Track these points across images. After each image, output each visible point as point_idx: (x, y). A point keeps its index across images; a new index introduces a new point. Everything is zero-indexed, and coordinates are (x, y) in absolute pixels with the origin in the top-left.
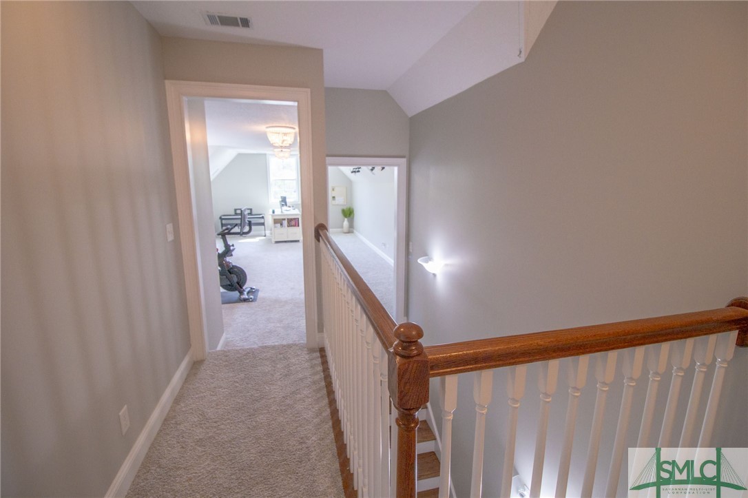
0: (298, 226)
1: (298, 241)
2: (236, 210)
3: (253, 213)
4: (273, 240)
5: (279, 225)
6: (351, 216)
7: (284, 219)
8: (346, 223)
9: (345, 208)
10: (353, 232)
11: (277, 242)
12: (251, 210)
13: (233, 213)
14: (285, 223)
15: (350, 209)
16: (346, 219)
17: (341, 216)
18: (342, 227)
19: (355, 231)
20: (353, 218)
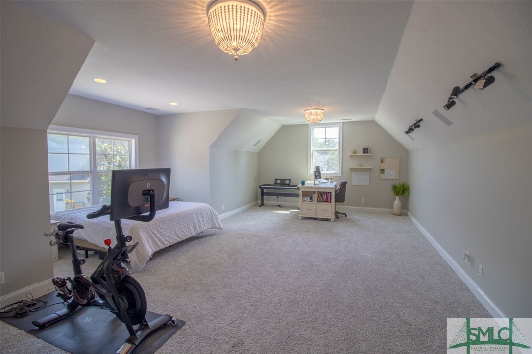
0: (330, 202)
1: (328, 220)
2: (276, 180)
3: (292, 184)
4: (300, 216)
5: (309, 198)
6: (406, 194)
7: (315, 193)
8: (397, 202)
9: (397, 183)
10: (406, 215)
11: (305, 218)
12: (290, 180)
13: (273, 183)
14: (315, 197)
15: (403, 185)
16: (397, 197)
17: (391, 193)
18: (392, 207)
19: (409, 214)
20: (408, 197)
